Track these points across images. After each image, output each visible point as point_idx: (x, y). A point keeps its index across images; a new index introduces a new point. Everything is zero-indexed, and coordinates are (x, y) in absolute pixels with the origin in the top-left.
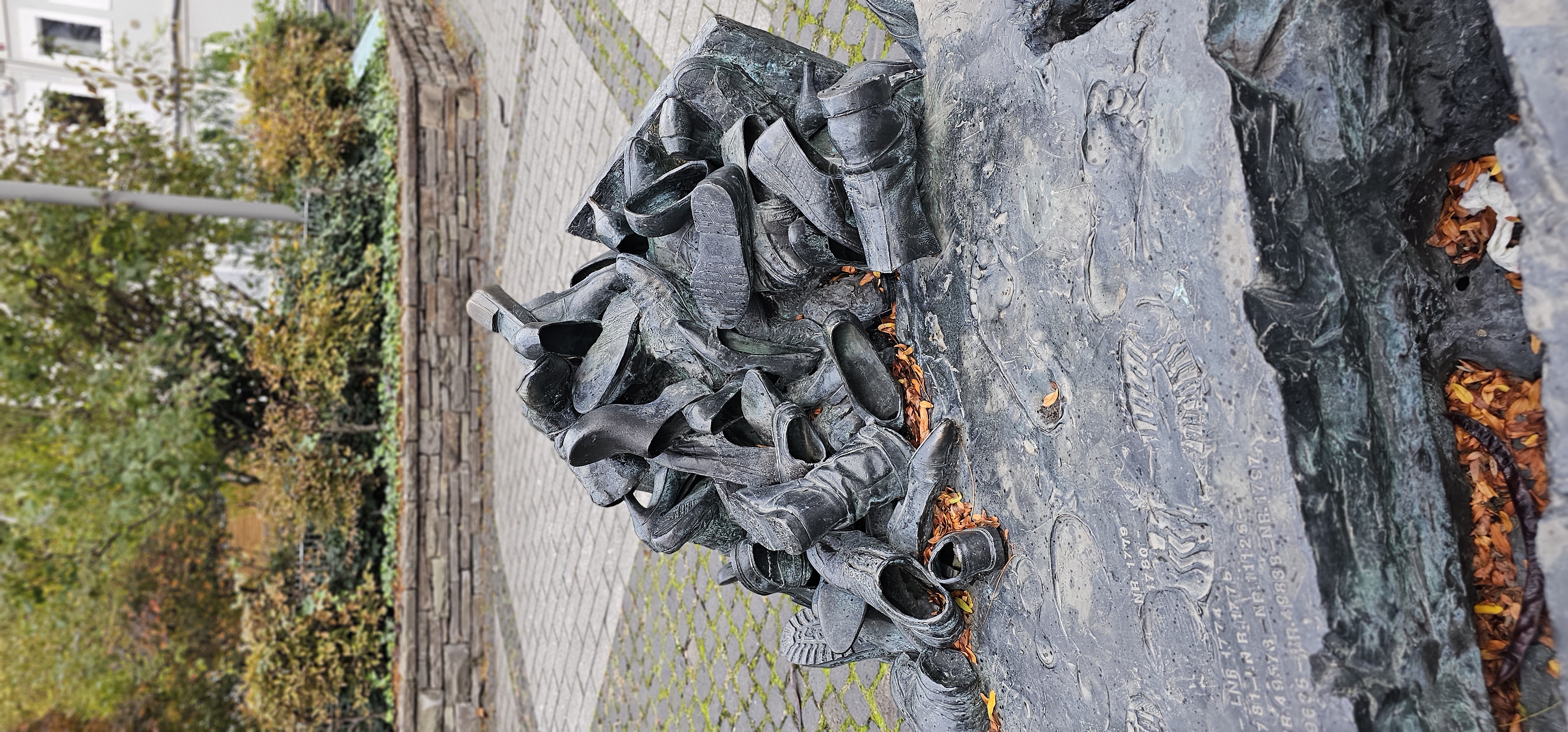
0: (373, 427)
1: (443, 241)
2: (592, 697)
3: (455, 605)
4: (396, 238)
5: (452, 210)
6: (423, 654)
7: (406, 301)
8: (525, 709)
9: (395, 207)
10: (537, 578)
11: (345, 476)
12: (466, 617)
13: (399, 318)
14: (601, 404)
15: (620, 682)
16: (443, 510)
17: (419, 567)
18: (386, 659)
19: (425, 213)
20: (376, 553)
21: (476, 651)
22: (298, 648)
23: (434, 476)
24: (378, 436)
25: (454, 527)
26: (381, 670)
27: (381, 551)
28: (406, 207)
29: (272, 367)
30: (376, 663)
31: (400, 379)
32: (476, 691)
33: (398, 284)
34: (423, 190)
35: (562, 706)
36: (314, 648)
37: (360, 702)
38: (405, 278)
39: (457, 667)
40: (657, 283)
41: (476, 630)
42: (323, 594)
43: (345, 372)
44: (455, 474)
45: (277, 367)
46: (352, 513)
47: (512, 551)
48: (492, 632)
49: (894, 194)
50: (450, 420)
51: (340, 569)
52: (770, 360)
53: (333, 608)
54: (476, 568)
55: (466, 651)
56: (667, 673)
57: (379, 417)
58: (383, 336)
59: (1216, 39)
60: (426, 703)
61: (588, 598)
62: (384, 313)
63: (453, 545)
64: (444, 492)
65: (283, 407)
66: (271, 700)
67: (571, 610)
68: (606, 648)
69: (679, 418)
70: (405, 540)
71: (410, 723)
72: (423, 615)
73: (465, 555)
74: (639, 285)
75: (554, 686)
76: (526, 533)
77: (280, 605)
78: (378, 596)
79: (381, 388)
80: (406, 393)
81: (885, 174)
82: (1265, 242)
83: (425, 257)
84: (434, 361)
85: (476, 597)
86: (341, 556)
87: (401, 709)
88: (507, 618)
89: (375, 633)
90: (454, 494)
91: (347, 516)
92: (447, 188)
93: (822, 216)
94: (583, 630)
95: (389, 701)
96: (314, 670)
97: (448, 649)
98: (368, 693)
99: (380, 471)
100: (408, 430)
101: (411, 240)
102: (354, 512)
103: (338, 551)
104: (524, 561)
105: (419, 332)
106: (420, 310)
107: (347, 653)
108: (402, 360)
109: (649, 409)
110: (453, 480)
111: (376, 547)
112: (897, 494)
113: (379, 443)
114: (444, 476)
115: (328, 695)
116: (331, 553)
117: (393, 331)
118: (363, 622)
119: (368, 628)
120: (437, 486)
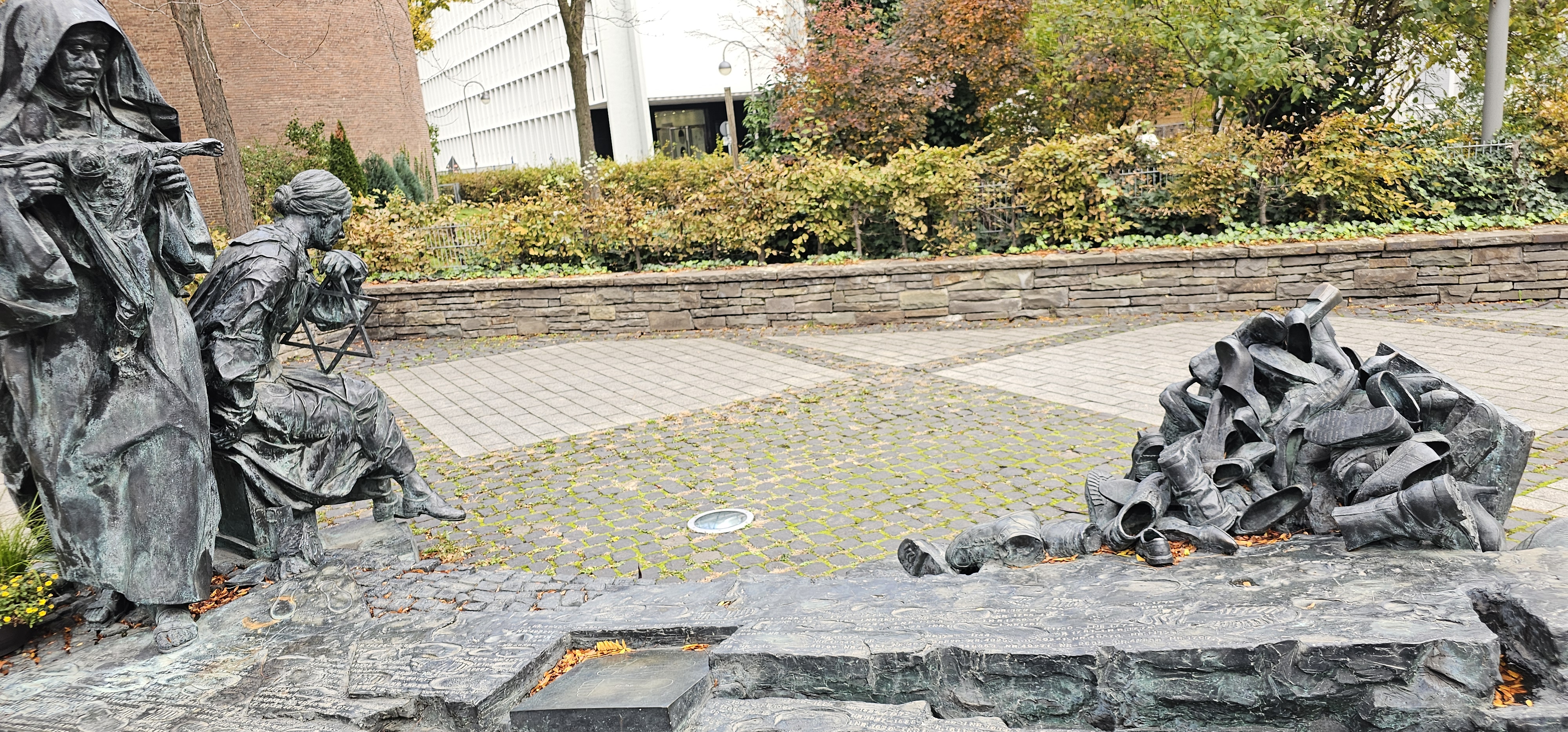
0: (1264, 220)
1: (1457, 270)
2: (1033, 393)
3: (1101, 294)
4: (1463, 228)
5: (1494, 277)
6: (1062, 271)
7: (1390, 240)
8: (1019, 348)
9: (1497, 225)
10: (1123, 355)
11: (1217, 200)
12: (1090, 303)
13: (1374, 236)
14: (1254, 359)
15: (1046, 410)
16: (1184, 281)
17: (1135, 264)
18: (1058, 244)
19: (1490, 253)
20: (1147, 230)
21: (1061, 312)
22: (1073, 178)
23: (1215, 272)
24: (1255, 225)
25: (1168, 291)
26: (1051, 241)
27: (1149, 234)
28: (1497, 236)
29: (1324, 133)
30: (1056, 237)
31: (1310, 239)
32: (1029, 313)
33: (1410, 233)
34: (1518, 249)
35: (1022, 373)
36: (1072, 189)
37: (1027, 227)
38: (1416, 238)
39: (1050, 298)
40: (1337, 393)
41: (1079, 312)
42: (1114, 194)
43: (1318, 193)
44: (1216, 290)
45: (1324, 137)
46: (1184, 209)
47: (1146, 336)
48: (1076, 324)
49: (1384, 519)
50: (1269, 284)
51: (1135, 203)
52: (1281, 459)
53: (1102, 201)
54: (1130, 309)
55: (1062, 305)
56: (1055, 439)
57: (1273, 223)
58: (1355, 222)
59: (1445, 645)
60: (1024, 277)
61: (1108, 390)
62: (1378, 222)
63: (1152, 291)
64: (1200, 281)
65: (1284, 146)
66: (1034, 163)
67: (1098, 379)
68: (1070, 402)
69: (1245, 403)
70: (1158, 252)
71: (1011, 265)
72: (1094, 269)
73: (1143, 300)
74: (1336, 383)
75: (1038, 368)
76: (1161, 347)
77: (1108, 161)
78: (1110, 234)
79: (1301, 224)
80: (1296, 245)
81: (1396, 512)
82: (1323, 650)
83: (1439, 255)
84: (1328, 267)
85: (1106, 310)
86: (1146, 203)
87: (1021, 257)
88: (1089, 334)
89: (1080, 235)
90: (1198, 290)
91: (1181, 205)
92: (1519, 272)
93: (1373, 481)
94: (1083, 387)
95: (1025, 248)
96: (1054, 192)
97: (1066, 290)
98: (1033, 232)
99: (1222, 228)
100: (1259, 249)
101: (1458, 241)
102: (1185, 210)
103: (1151, 200)
104: (1138, 345)
105: (1358, 254)
106: (1381, 253)
107: (1065, 214)
108: (1329, 240)
109: (1251, 385)
110: (1211, 289)
111: (1153, 230)
112: (1193, 523)
113: (1248, 226)
114: (1215, 281)
115: (1034, 203)
116: (1150, 195)
117: (1360, 231)
118: (1090, 225)
119: (1086, 229)
120: (1205, 275)
